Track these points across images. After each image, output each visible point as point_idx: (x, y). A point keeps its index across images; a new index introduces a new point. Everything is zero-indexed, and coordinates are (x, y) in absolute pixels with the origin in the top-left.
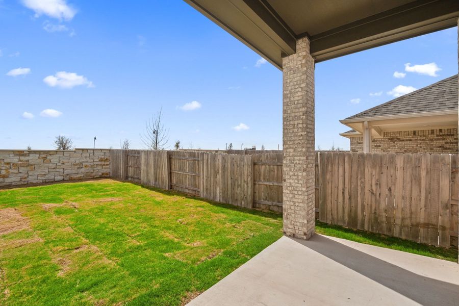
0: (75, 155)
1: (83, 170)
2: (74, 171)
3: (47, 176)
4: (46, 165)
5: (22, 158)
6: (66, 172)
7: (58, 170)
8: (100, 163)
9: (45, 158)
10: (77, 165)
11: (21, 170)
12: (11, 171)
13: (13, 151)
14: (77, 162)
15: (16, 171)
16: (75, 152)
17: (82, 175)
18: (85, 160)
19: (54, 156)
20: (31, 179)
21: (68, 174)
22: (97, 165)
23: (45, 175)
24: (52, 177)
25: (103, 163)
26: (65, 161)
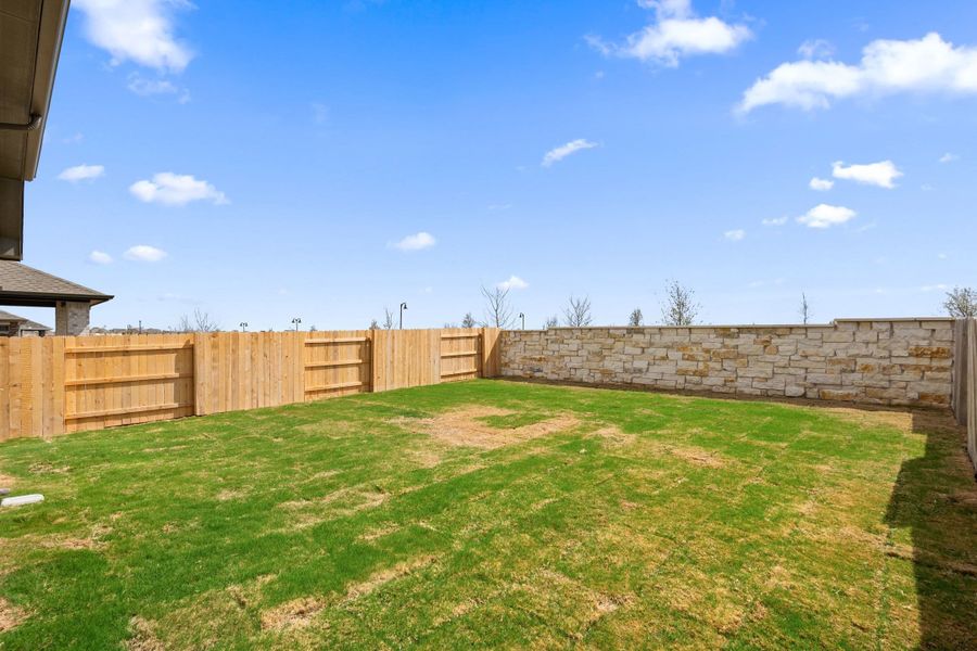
0: (835, 336)
1: (856, 377)
2: (831, 379)
3: (770, 383)
4: (769, 358)
5: (728, 341)
6: (812, 378)
7: (792, 371)
8: (913, 361)
9: (766, 344)
10: (839, 362)
11: (726, 364)
12: (711, 364)
13: (715, 328)
14: (841, 355)
15: (718, 366)
16: (835, 327)
17: (854, 392)
18: (864, 351)
19: (786, 340)
20: (742, 385)
21: (815, 384)
22: (903, 368)
23: (766, 379)
24: (780, 387)
25: (925, 362)
26: (811, 351)
